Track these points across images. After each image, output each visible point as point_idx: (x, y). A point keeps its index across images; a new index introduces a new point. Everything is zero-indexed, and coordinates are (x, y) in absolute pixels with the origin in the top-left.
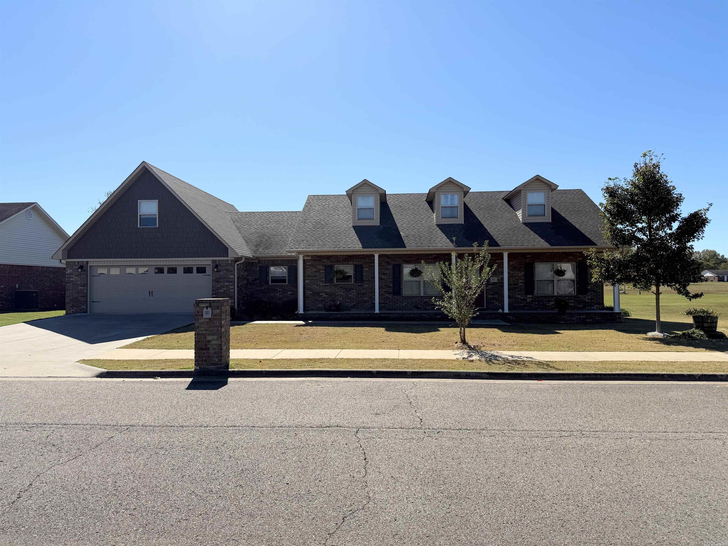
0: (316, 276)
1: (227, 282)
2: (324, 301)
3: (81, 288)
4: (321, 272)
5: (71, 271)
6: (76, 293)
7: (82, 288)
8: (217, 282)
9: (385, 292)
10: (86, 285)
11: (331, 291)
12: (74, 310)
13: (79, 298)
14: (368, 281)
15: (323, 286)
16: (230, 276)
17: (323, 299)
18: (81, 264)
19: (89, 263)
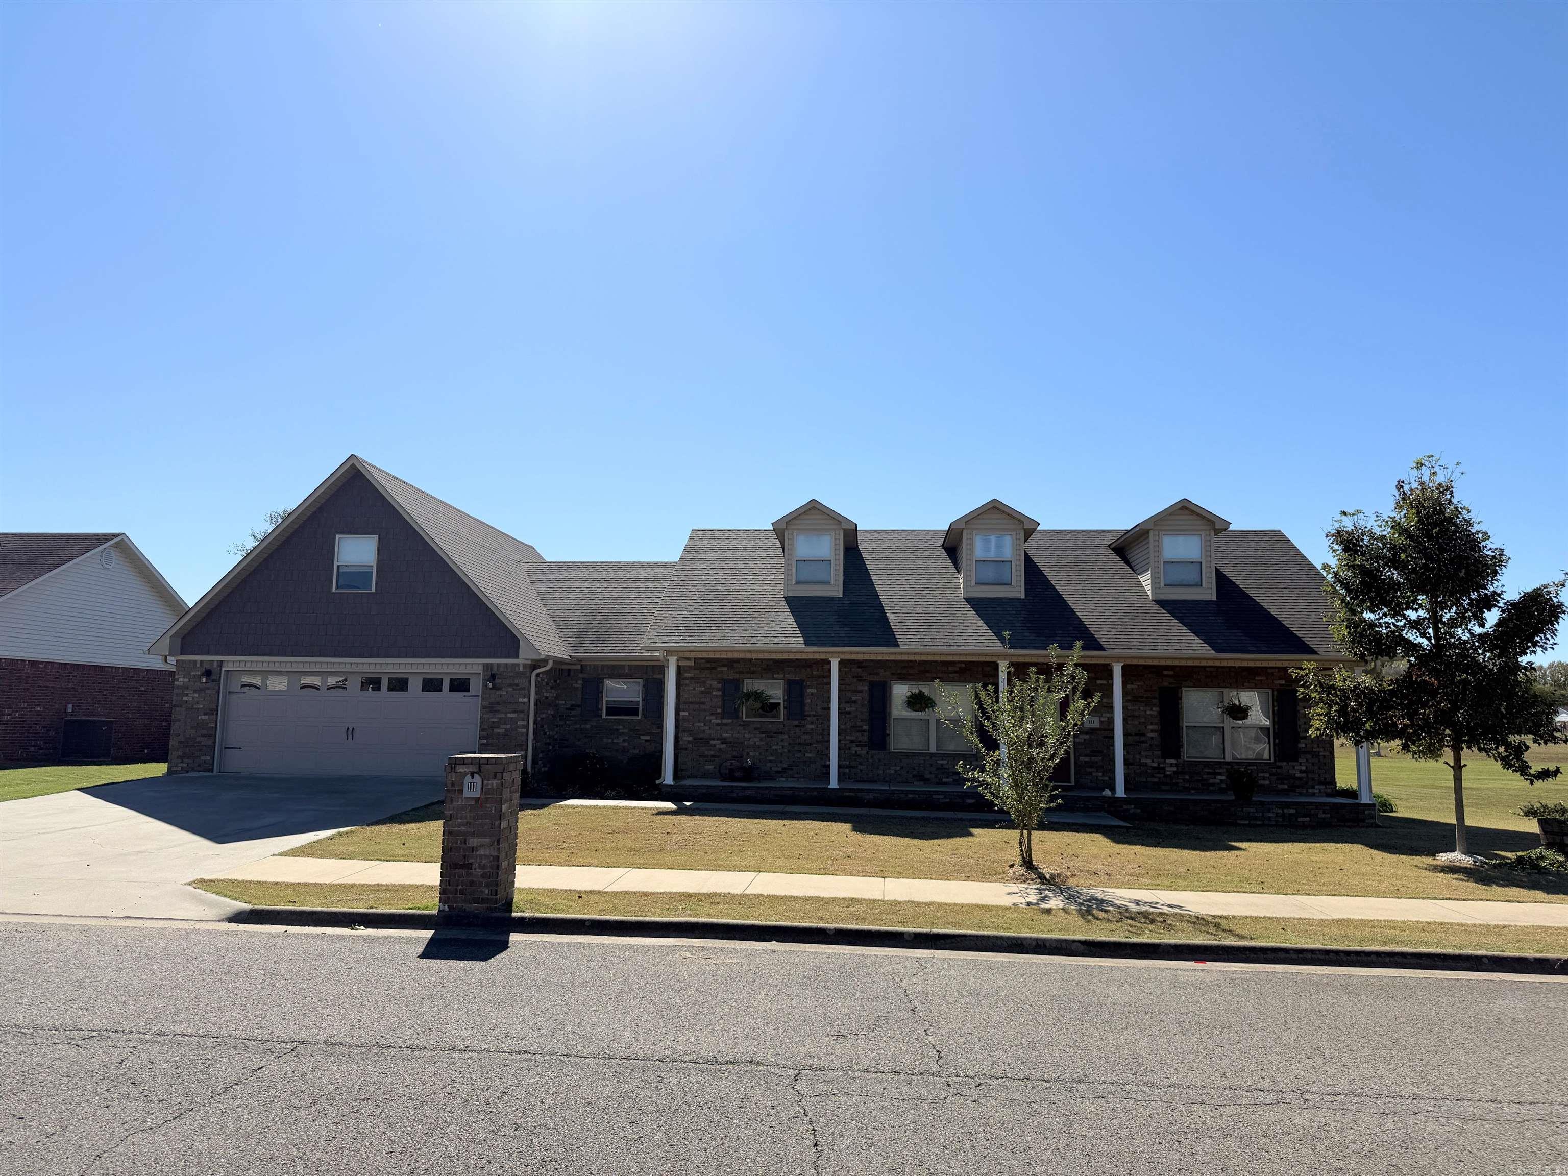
0: (703, 703)
1: (514, 712)
2: (718, 757)
3: (203, 717)
4: (714, 693)
5: (186, 680)
6: (192, 728)
7: (207, 717)
8: (491, 712)
9: (852, 742)
10: (214, 712)
11: (736, 735)
12: (185, 765)
13: (198, 739)
14: (814, 716)
15: (718, 725)
16: (520, 700)
17: (717, 754)
18: (208, 667)
19: (225, 664)
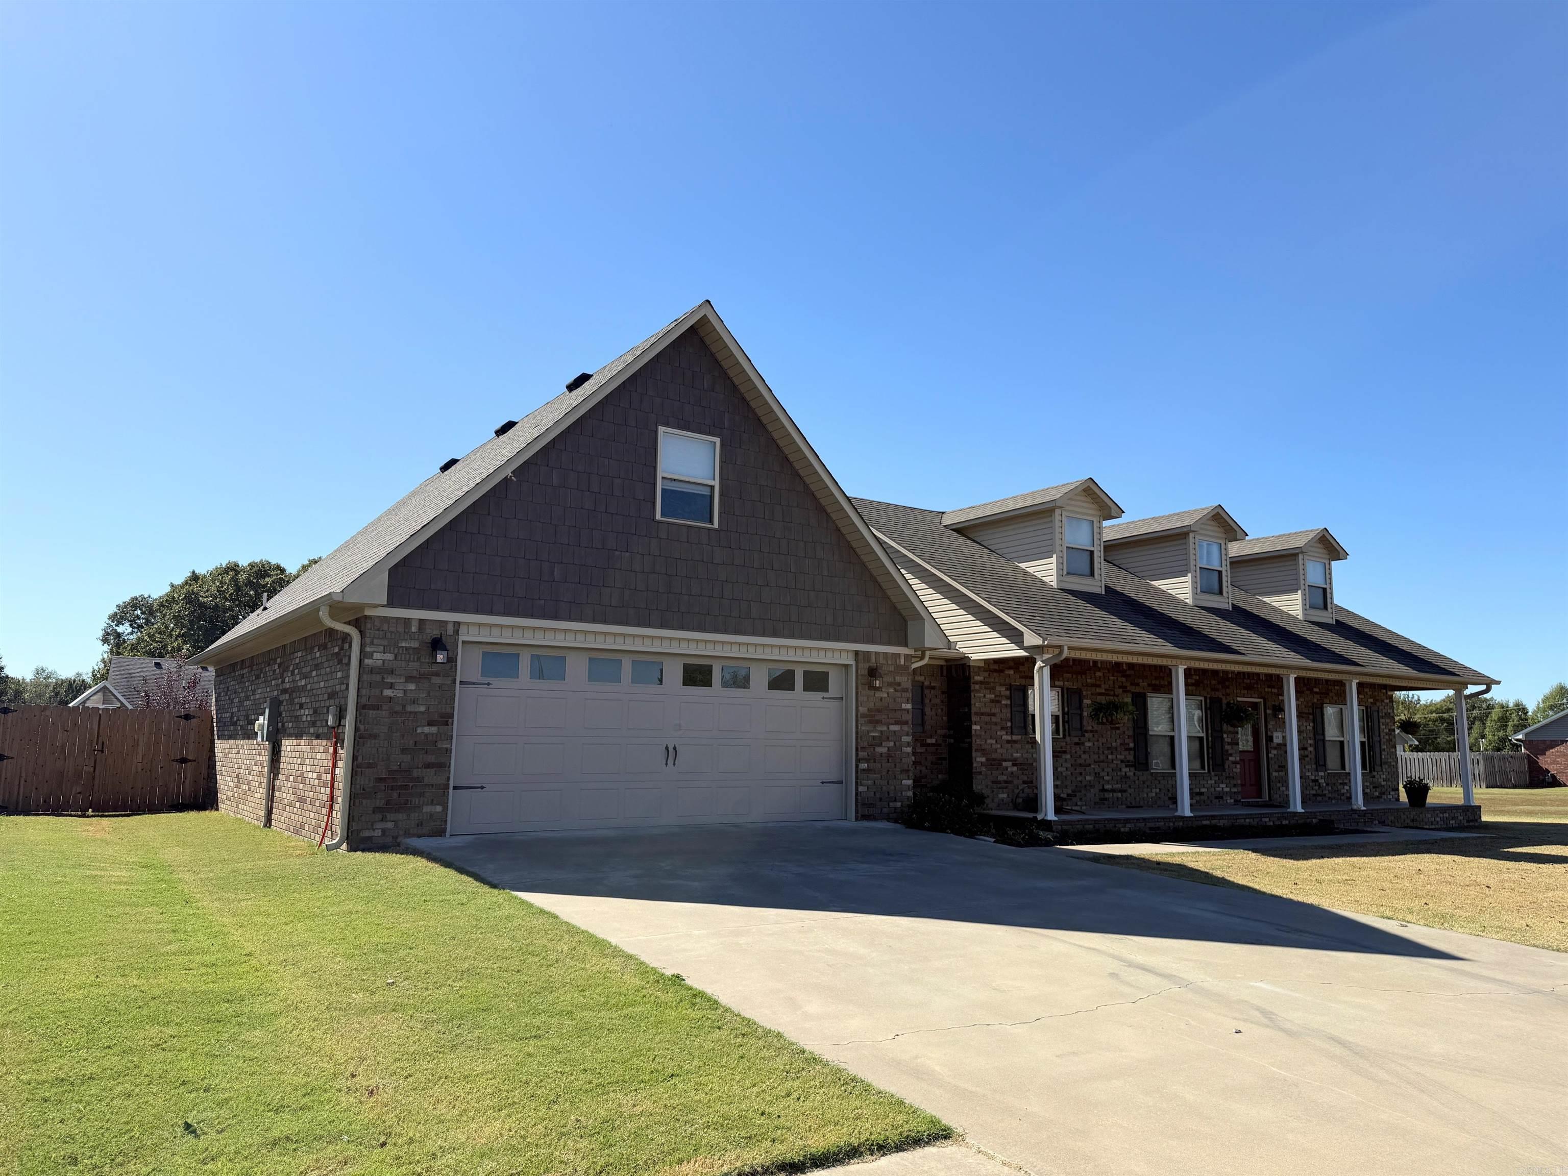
0: (994, 715)
1: (896, 723)
2: (1011, 782)
3: (427, 730)
4: (1003, 702)
5: (390, 657)
6: (404, 750)
7: (434, 729)
9: (1122, 761)
10: (445, 720)
11: (1025, 756)
12: (390, 825)
13: (416, 773)
14: (1092, 731)
15: (1008, 742)
16: (904, 706)
17: (1010, 779)
18: (436, 633)
19: (463, 630)
